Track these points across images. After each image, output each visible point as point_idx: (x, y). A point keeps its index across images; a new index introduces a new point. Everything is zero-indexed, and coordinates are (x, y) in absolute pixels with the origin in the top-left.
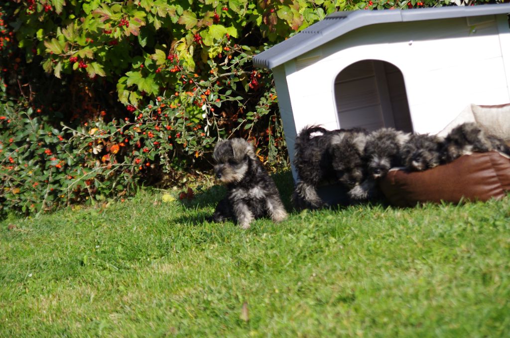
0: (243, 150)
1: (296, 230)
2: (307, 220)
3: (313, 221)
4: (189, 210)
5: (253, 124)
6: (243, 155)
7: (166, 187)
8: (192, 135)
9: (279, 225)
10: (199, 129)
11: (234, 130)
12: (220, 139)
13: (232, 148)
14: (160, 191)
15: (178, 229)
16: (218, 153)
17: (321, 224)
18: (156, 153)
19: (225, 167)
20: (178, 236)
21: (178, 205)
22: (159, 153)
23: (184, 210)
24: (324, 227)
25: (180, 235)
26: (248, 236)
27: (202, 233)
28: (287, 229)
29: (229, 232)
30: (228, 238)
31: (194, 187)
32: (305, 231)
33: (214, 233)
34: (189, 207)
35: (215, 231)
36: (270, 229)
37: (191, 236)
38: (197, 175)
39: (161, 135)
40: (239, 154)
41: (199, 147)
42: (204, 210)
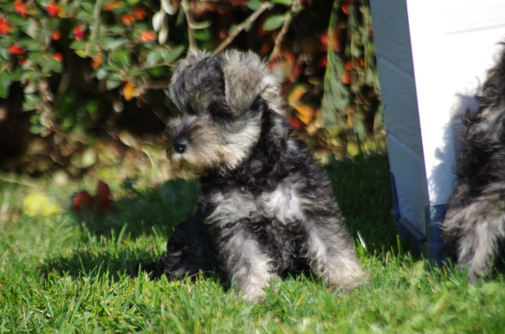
0: (253, 84)
1: (393, 315)
2: (425, 289)
3: (440, 294)
4: (98, 240)
5: (286, 18)
6: (250, 97)
7: (36, 175)
8: (117, 37)
9: (345, 297)
10: (138, 21)
11: (236, 30)
12: (193, 51)
13: (222, 74)
14: (16, 186)
15: (64, 290)
16: (183, 85)
17: (462, 305)
18: (14, 77)
19: (200, 123)
20: (66, 310)
21: (68, 226)
22: (23, 78)
23: (85, 240)
24: (471, 314)
25: (71, 308)
26: (260, 322)
27: (131, 306)
28: (368, 311)
29: (208, 308)
30: (203, 325)
31: (114, 178)
32: (417, 319)
33: (166, 309)
34: (98, 234)
35: (167, 302)
36: (320, 309)
37: (101, 313)
38: (123, 149)
39: (31, 29)
40: (239, 93)
41: (135, 71)
42: (141, 243)
